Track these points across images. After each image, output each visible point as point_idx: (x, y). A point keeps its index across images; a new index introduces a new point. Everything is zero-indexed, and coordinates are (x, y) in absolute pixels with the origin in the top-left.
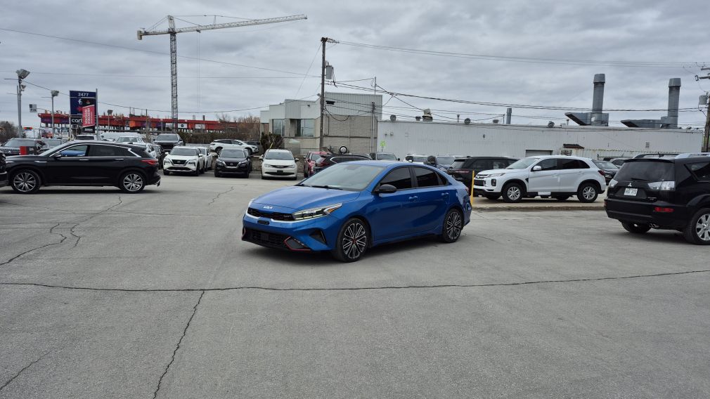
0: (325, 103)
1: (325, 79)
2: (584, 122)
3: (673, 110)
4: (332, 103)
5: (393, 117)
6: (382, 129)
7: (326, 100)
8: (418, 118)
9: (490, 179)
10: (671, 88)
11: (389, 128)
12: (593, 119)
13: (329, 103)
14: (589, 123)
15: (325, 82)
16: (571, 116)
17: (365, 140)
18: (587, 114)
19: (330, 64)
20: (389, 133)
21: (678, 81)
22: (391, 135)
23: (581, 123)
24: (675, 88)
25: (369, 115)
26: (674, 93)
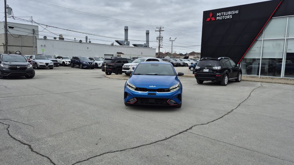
0: (8, 28)
1: (7, 14)
2: (122, 44)
3: (148, 41)
4: (13, 28)
5: (45, 37)
6: (39, 43)
7: (8, 26)
8: (55, 38)
9: (132, 67)
10: (147, 33)
11: (43, 43)
12: (125, 43)
13: (10, 27)
14: (123, 44)
15: (7, 16)
16: (117, 41)
17: (31, 48)
18: (122, 41)
19: (10, 7)
20: (43, 45)
21: (148, 31)
22: (44, 46)
23: (120, 44)
24: (148, 34)
25: (32, 35)
26: (147, 35)
